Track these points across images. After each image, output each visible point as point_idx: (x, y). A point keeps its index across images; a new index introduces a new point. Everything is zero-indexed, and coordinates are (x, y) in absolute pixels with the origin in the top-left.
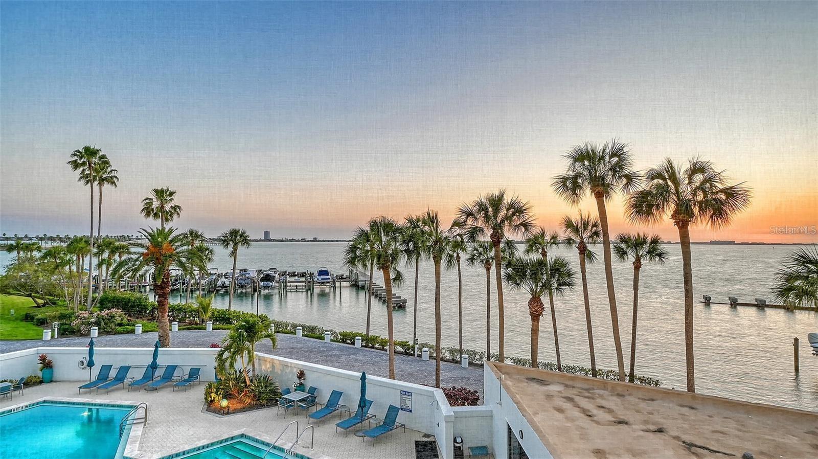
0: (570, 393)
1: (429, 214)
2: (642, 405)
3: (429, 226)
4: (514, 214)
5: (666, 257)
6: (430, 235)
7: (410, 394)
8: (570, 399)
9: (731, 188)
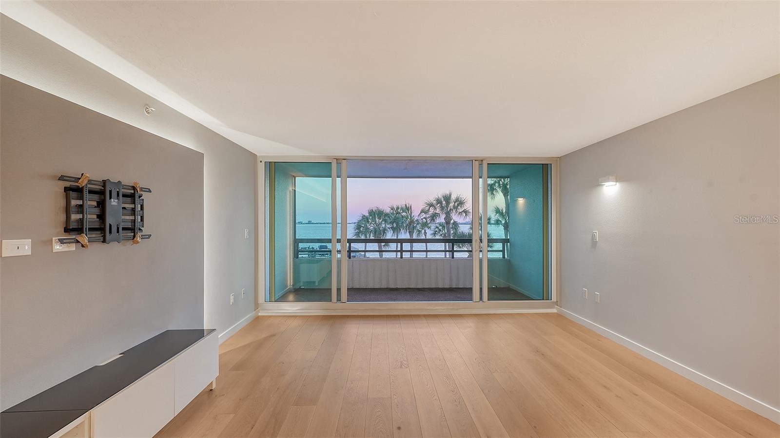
1: (406, 205)
3: (406, 213)
4: (458, 205)
6: (407, 219)
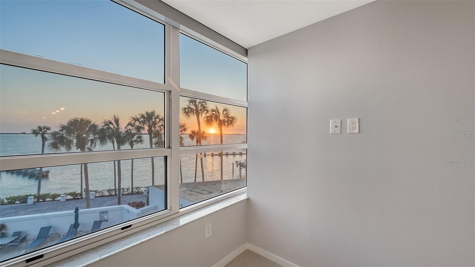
0: (190, 189)
2: (213, 186)
5: (207, 138)
7: (107, 212)
8: (191, 191)
9: (233, 117)
